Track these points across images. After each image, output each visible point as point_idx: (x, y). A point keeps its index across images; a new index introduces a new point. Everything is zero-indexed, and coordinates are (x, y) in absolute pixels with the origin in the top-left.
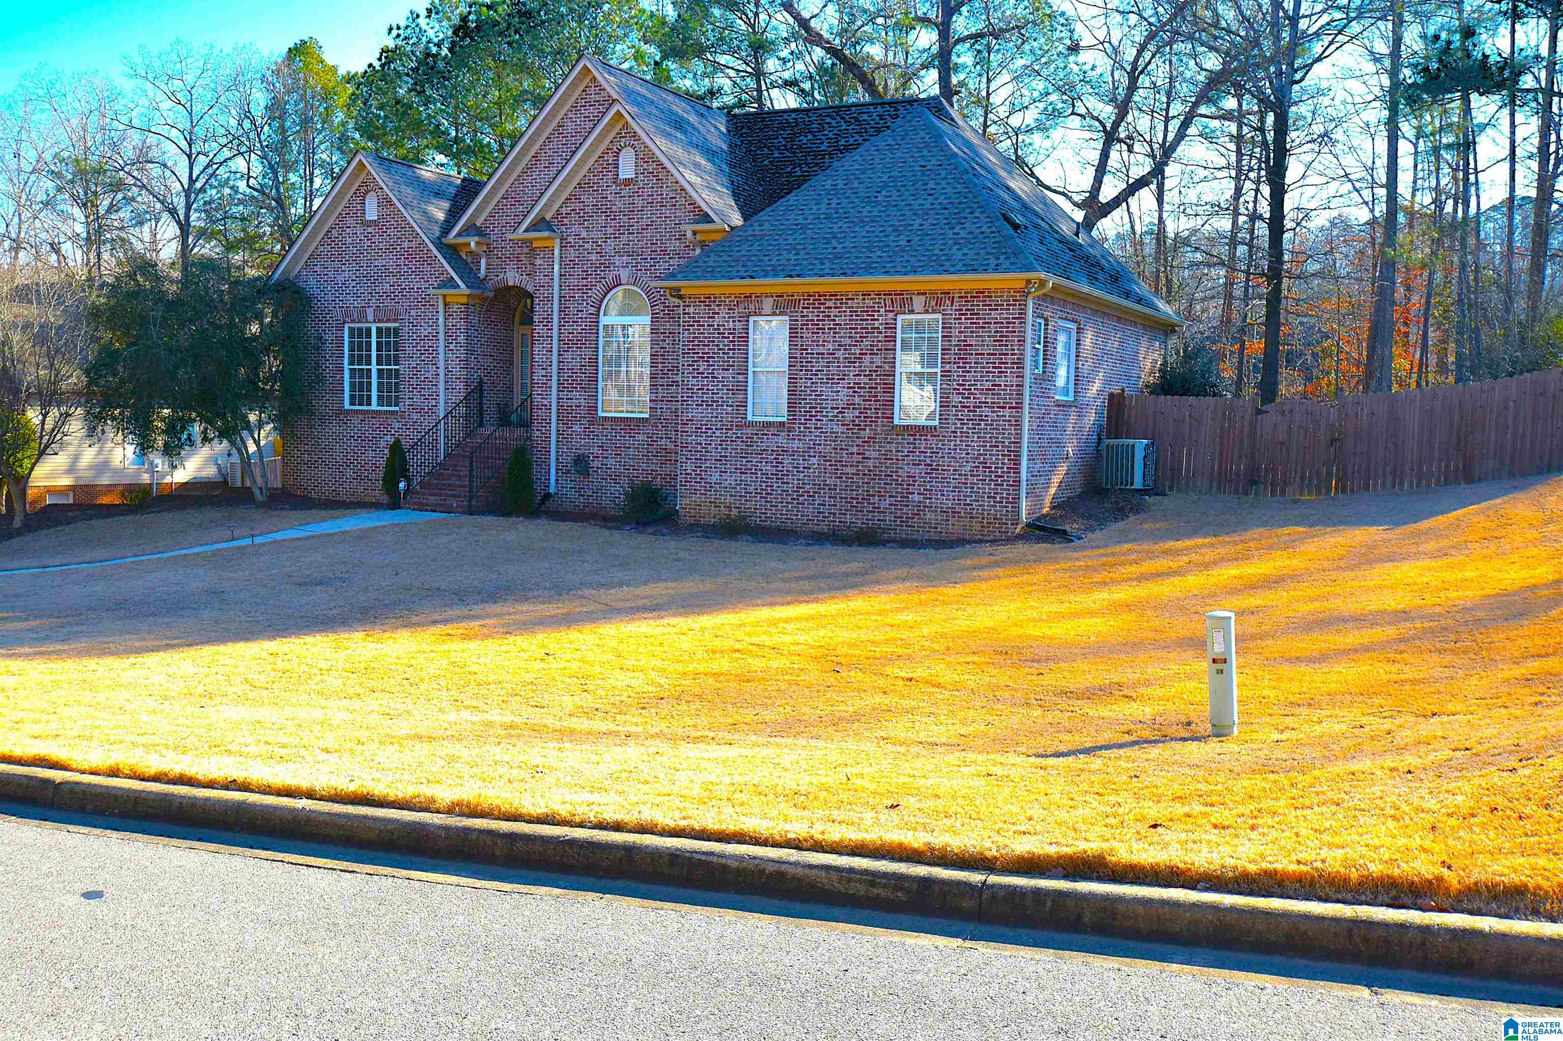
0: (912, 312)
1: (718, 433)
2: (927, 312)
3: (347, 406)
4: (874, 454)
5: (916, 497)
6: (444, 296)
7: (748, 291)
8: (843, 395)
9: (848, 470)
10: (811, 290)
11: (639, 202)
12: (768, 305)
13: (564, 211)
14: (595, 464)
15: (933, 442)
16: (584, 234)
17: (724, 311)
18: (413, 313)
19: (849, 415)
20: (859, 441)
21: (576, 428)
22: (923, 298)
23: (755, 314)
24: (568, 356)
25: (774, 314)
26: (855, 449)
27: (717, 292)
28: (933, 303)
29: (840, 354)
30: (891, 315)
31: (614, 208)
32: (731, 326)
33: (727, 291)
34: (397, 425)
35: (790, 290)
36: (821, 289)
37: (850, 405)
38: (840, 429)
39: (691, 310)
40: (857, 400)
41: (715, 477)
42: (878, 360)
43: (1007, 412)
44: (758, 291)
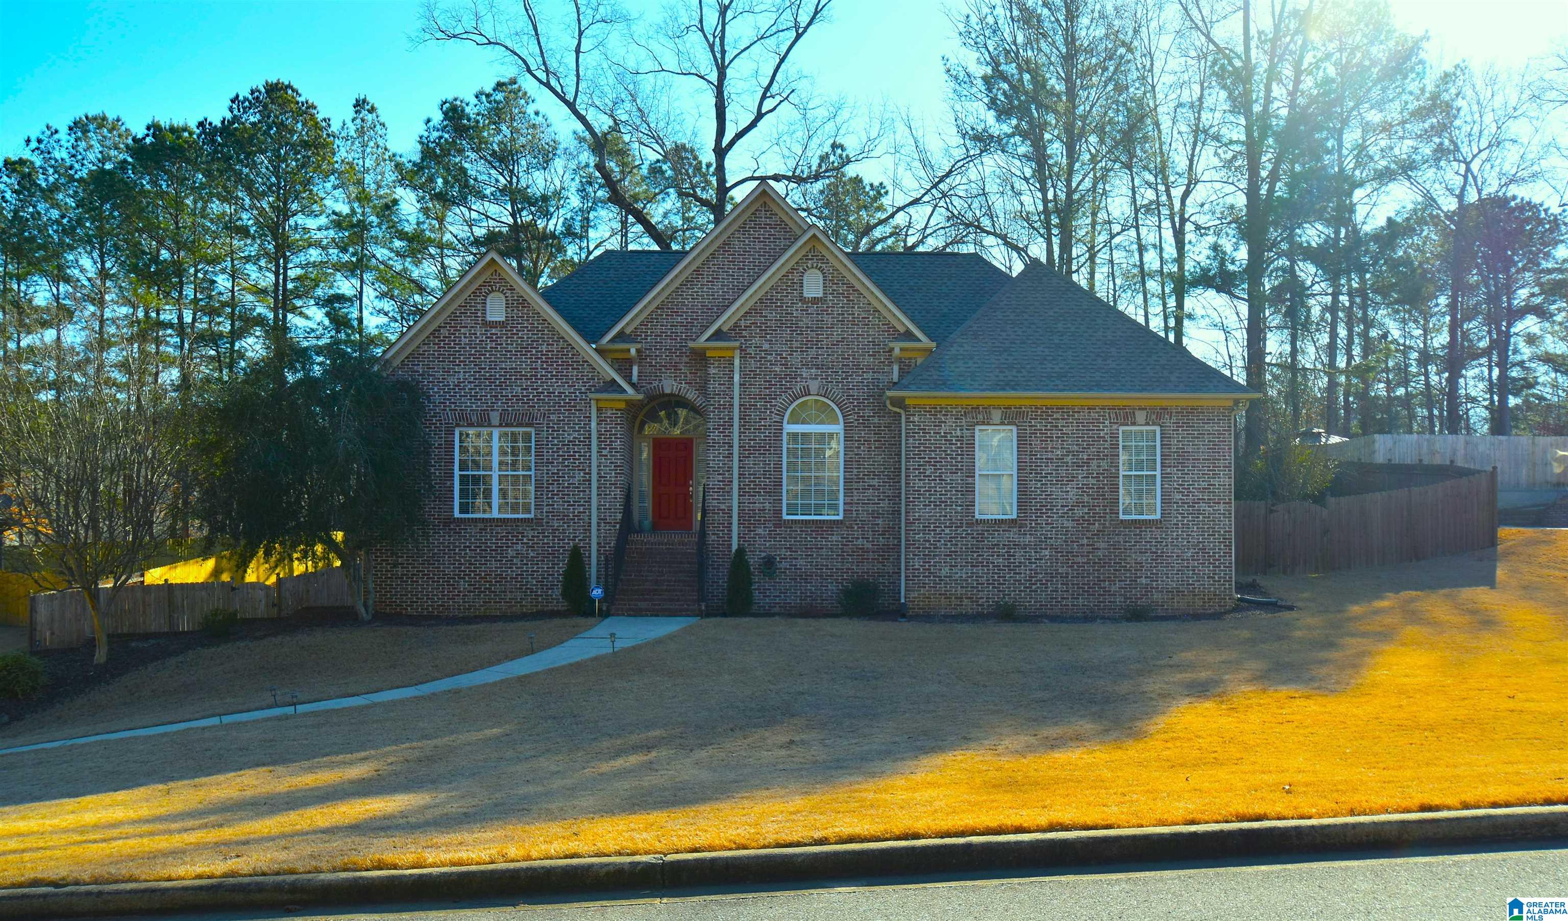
0: (1134, 424)
1: (947, 531)
2: (1147, 424)
3: (457, 514)
4: (1103, 545)
5: (1144, 581)
6: (597, 400)
7: (975, 403)
8: (1072, 495)
9: (1079, 559)
10: (1039, 403)
11: (829, 320)
12: (997, 415)
13: (743, 323)
14: (783, 565)
15: (1157, 533)
16: (766, 346)
17: (950, 421)
18: (552, 417)
19: (1079, 512)
20: (1089, 534)
21: (760, 531)
22: (1145, 412)
23: (983, 423)
24: (750, 462)
25: (1002, 423)
26: (1085, 541)
27: (943, 402)
28: (1154, 417)
29: (1069, 459)
30: (1115, 427)
31: (801, 324)
32: (959, 433)
33: (954, 402)
34: (531, 533)
35: (1017, 403)
36: (1049, 403)
37: (1079, 504)
38: (1070, 524)
39: (916, 419)
40: (1086, 499)
41: (945, 571)
42: (1104, 464)
43: (1222, 507)
44: (986, 403)
